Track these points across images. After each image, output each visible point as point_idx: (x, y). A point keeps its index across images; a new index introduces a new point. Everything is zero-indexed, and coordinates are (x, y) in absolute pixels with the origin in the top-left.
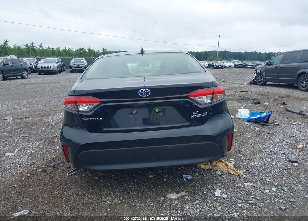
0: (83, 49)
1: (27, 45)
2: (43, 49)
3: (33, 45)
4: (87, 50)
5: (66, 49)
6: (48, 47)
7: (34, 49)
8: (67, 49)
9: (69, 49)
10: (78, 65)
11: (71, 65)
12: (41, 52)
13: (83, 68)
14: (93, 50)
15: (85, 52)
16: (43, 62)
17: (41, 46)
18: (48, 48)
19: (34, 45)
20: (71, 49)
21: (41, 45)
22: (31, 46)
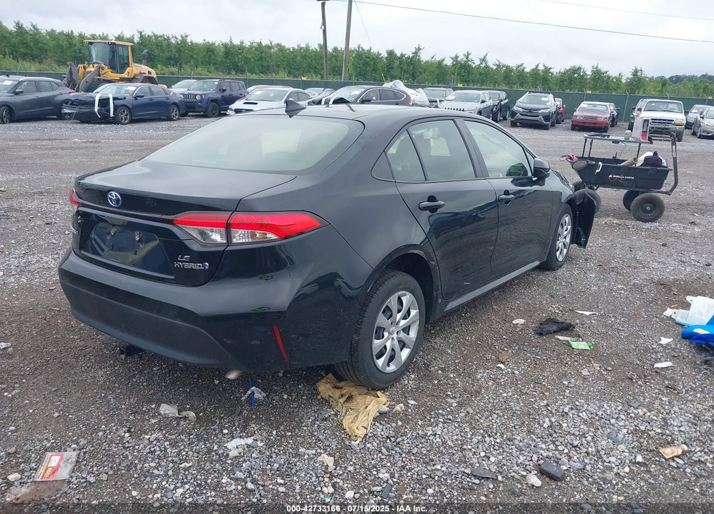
0: (580, 68)
1: (457, 57)
2: (487, 67)
3: (467, 58)
4: (589, 73)
5: (538, 68)
6: (498, 63)
7: (469, 66)
8: (541, 68)
9: (546, 68)
10: (530, 110)
11: (515, 108)
12: (481, 74)
13: (541, 117)
14: (607, 72)
15: (583, 76)
16: (453, 98)
17: (483, 60)
18: (498, 66)
19: (470, 57)
20: (550, 68)
21: (485, 57)
22: (465, 59)
